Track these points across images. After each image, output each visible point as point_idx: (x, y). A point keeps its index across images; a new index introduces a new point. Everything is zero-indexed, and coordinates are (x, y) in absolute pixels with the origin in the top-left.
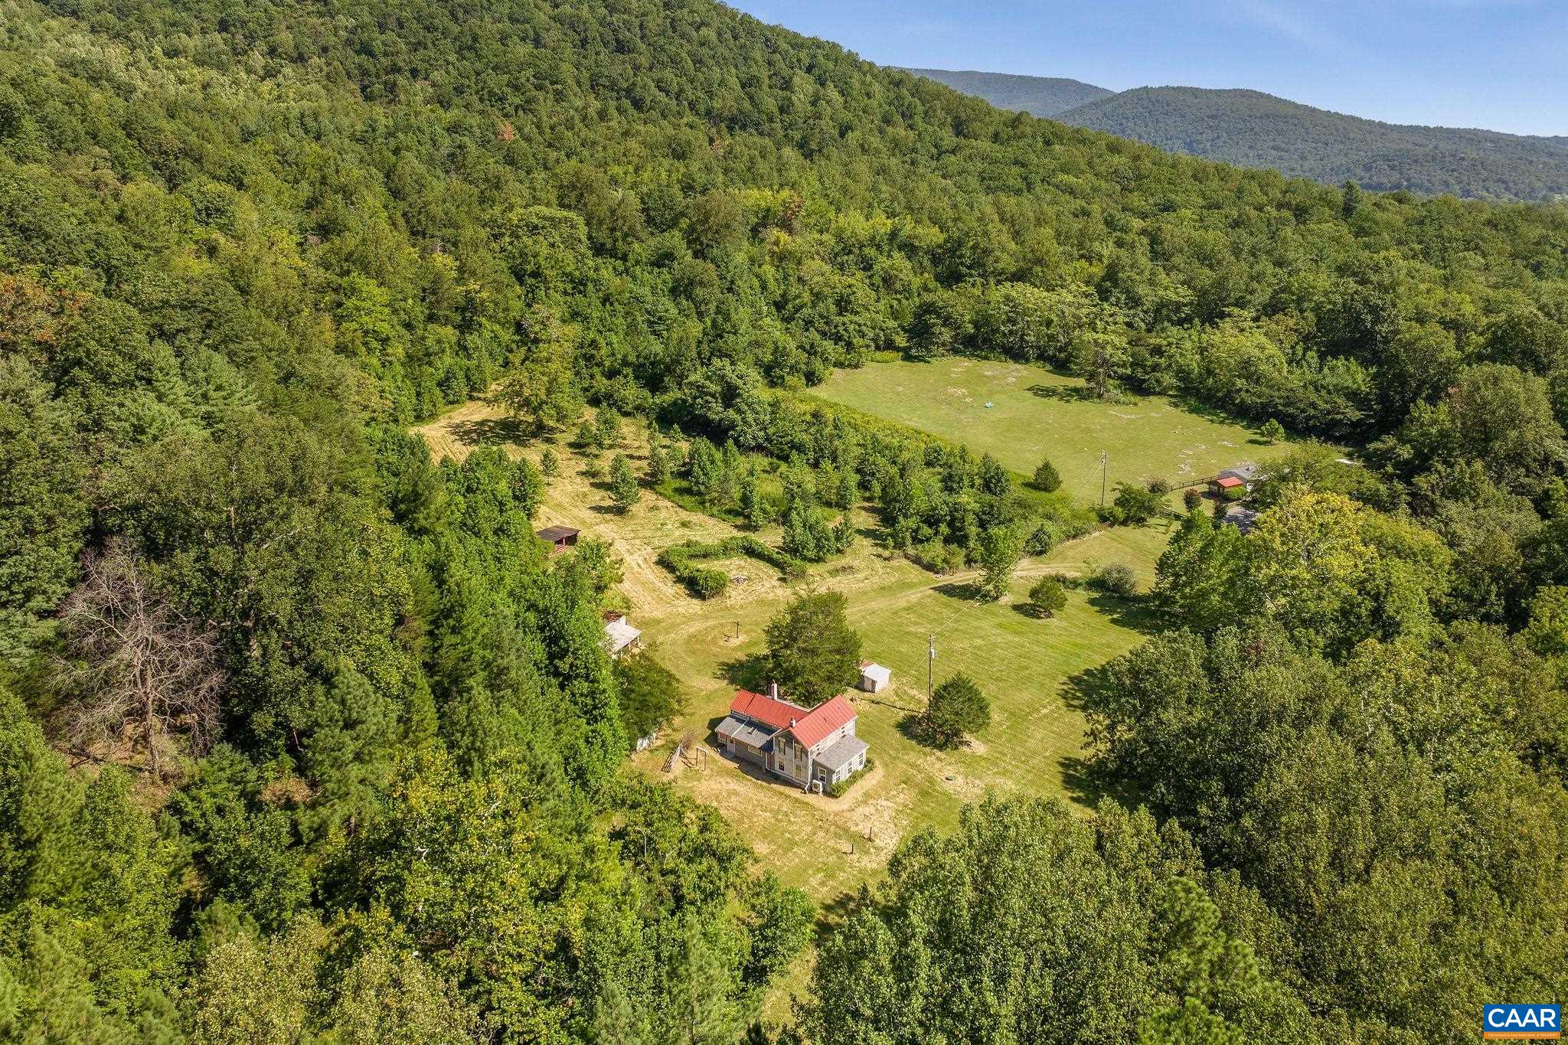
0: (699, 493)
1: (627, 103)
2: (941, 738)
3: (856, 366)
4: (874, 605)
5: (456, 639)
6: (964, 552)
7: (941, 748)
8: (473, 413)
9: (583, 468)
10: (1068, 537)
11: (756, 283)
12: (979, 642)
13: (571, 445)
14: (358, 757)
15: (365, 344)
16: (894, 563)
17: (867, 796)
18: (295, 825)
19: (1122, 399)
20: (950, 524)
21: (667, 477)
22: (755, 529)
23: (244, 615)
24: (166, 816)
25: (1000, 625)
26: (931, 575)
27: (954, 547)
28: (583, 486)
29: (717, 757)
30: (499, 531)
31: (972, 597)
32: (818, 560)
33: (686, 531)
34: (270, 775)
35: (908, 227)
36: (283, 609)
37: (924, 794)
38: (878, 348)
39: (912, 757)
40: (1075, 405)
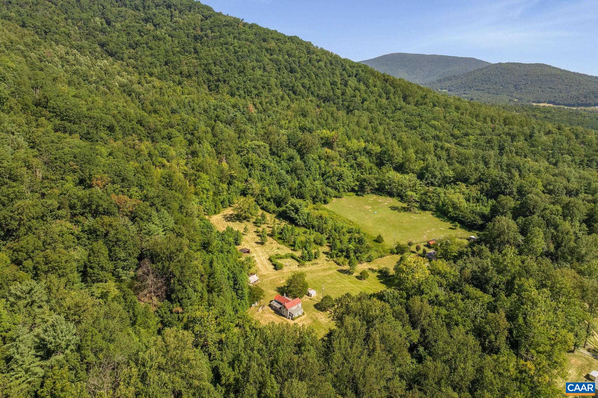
0: (284, 239)
1: (291, 92)
2: (323, 309)
3: (341, 198)
4: (320, 274)
5: (213, 280)
6: (348, 261)
7: (322, 311)
8: (229, 211)
9: (255, 230)
10: (379, 257)
11: (318, 166)
12: (343, 285)
13: (254, 223)
14: (191, 305)
15: (202, 191)
16: (330, 262)
17: (301, 320)
18: (179, 317)
19: (417, 212)
20: (347, 252)
21: (276, 234)
22: (296, 251)
23: (170, 274)
24: (156, 313)
25: (350, 281)
26: (338, 266)
27: (346, 259)
28: (254, 235)
29: (270, 309)
30: (228, 252)
31: (346, 273)
32: (309, 260)
33: (278, 250)
34: (175, 306)
35: (370, 146)
36: (178, 274)
37: (314, 321)
38: (349, 191)
39: (314, 313)
40: (402, 213)
